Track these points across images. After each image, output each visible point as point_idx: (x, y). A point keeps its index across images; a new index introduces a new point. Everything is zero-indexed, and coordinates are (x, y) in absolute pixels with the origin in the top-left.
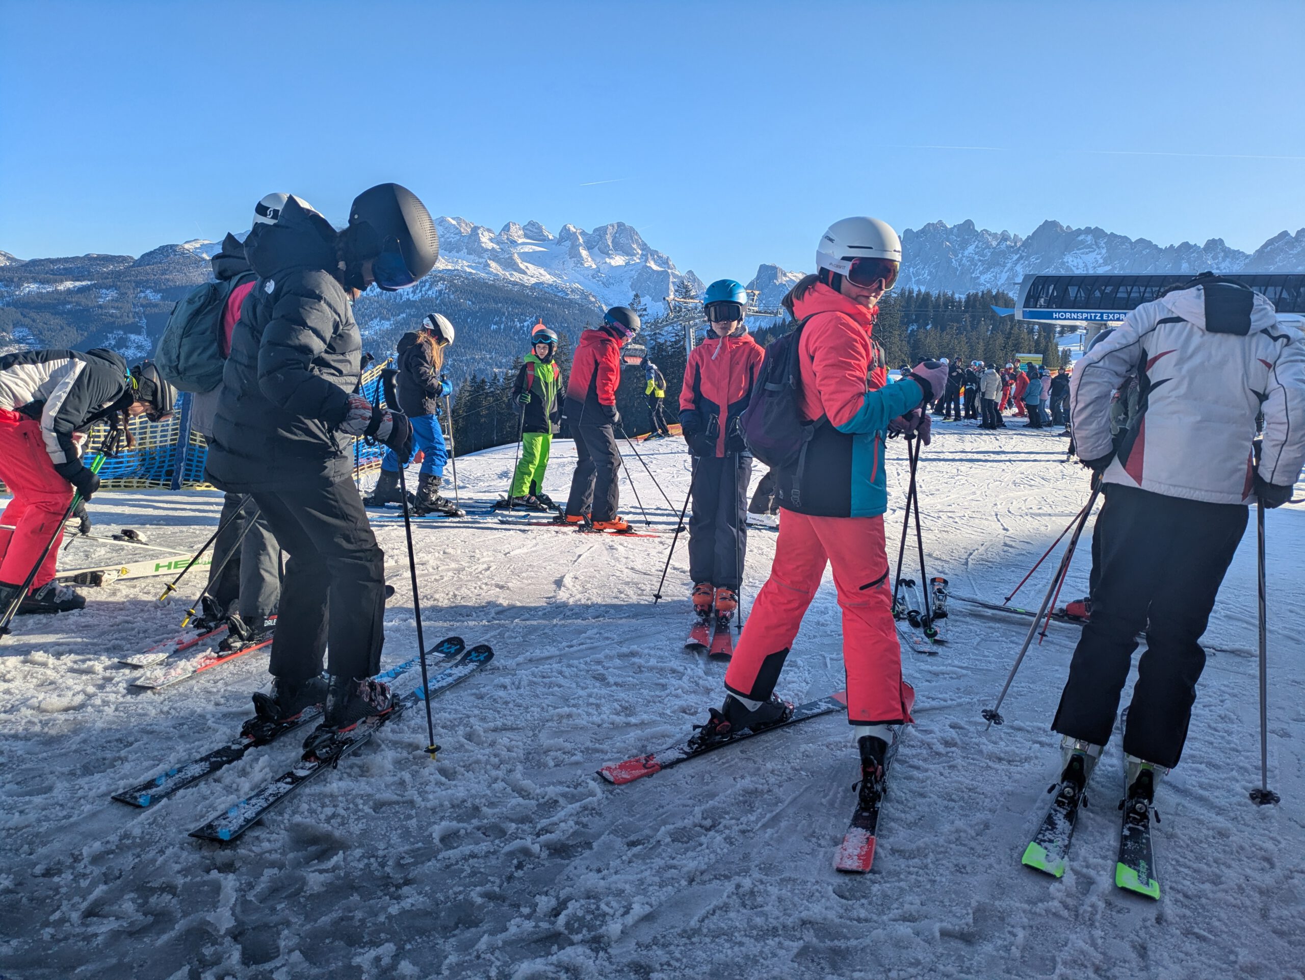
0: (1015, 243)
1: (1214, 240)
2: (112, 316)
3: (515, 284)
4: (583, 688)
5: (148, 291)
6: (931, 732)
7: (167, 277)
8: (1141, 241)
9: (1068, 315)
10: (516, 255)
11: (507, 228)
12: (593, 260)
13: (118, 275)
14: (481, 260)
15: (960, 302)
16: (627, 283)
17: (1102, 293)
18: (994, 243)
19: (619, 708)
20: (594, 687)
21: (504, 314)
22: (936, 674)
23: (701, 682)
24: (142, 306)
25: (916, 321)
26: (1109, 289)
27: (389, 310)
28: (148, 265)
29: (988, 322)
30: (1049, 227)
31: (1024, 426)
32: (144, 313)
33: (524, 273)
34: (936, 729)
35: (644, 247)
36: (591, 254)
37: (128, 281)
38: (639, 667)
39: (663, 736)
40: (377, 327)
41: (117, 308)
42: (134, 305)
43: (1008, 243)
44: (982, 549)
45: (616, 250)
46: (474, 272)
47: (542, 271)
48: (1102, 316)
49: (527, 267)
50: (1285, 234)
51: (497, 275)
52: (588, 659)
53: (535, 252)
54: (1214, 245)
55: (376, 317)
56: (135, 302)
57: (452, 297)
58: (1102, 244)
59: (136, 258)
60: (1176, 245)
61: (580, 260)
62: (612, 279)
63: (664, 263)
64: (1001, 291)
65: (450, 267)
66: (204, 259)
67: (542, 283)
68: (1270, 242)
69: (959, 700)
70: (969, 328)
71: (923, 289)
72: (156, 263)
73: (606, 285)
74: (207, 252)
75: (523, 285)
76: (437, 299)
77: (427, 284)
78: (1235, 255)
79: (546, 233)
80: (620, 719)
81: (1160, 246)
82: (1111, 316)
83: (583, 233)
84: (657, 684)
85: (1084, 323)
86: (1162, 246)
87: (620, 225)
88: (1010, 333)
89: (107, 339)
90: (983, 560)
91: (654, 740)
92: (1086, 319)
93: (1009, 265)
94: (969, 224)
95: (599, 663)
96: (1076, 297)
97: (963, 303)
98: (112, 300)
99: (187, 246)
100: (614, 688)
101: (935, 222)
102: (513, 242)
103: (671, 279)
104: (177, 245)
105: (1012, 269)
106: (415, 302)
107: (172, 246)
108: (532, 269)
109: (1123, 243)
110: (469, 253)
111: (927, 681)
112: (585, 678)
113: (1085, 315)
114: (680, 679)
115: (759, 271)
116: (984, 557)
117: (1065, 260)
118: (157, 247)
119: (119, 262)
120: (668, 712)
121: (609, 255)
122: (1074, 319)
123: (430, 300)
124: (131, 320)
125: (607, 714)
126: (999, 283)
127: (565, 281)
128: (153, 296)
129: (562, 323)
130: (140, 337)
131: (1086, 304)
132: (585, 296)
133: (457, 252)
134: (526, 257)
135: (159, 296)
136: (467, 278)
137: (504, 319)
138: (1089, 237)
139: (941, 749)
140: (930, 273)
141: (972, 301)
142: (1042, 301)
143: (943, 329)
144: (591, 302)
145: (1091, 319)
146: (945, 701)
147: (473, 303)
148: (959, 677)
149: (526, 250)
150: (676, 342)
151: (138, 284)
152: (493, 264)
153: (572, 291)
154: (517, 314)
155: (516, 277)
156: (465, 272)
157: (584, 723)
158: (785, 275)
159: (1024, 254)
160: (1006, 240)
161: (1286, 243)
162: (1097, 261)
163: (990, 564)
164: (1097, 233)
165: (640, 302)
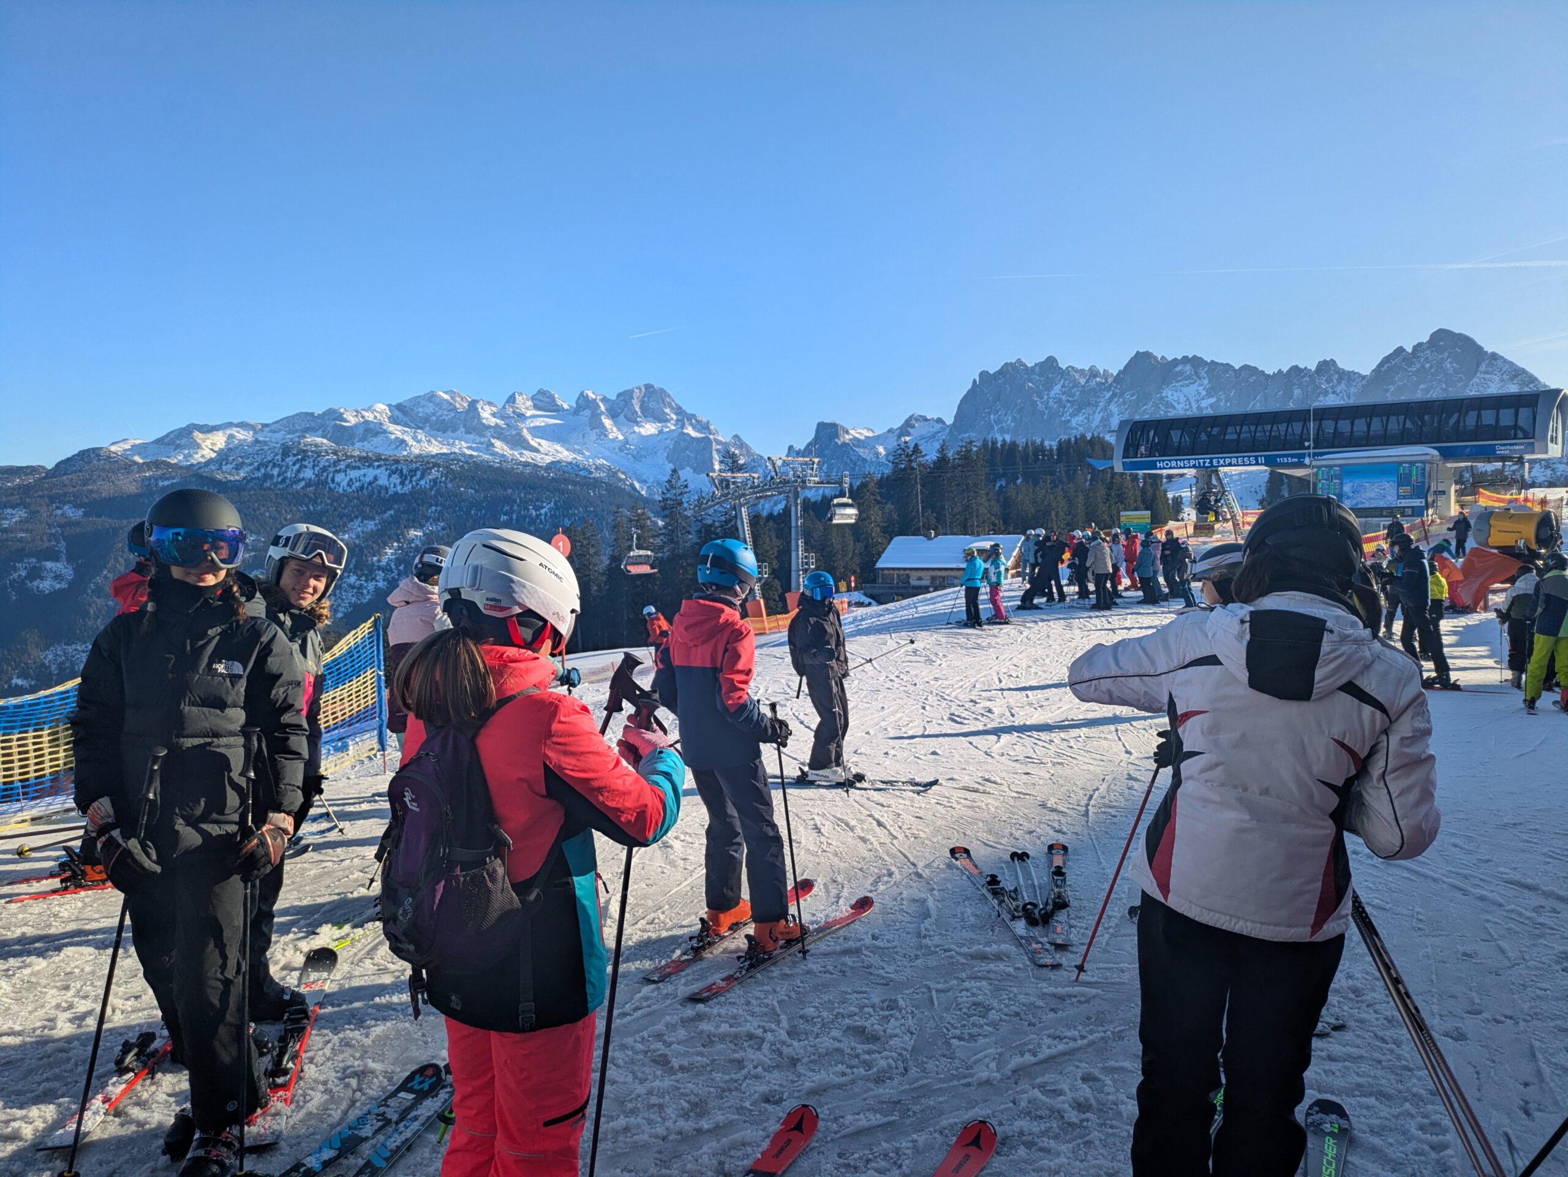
0: (1106, 379)
1: (1325, 361)
2: (21, 540)
3: (526, 464)
4: (642, 1081)
5: (66, 507)
6: (1061, 1093)
7: (90, 487)
8: (1246, 367)
9: (1174, 464)
10: (525, 431)
11: (512, 399)
12: (619, 429)
13: (25, 490)
14: (482, 440)
15: (1051, 450)
16: (662, 455)
17: (1209, 435)
18: (1083, 381)
19: (685, 1105)
20: (656, 1077)
21: (515, 501)
22: (1062, 998)
23: (786, 1050)
24: (59, 525)
25: (1004, 475)
26: (1215, 431)
27: (372, 507)
28: (65, 474)
29: (1086, 471)
30: (1141, 361)
31: (1139, 603)
32: (62, 534)
33: (536, 450)
34: (1066, 1087)
35: (679, 411)
36: (616, 424)
37: (41, 497)
38: (709, 1036)
39: (744, 1145)
40: (359, 529)
41: (27, 531)
42: (48, 525)
43: (1098, 379)
44: (1103, 788)
45: (645, 417)
46: (475, 454)
47: (558, 447)
48: (1211, 462)
49: (540, 444)
50: (1400, 350)
51: (503, 456)
52: (645, 1034)
53: (548, 426)
54: (1326, 367)
55: (356, 517)
56: (50, 522)
57: (450, 485)
58: (1203, 374)
59: (49, 467)
60: (1285, 370)
61: (603, 432)
62: (644, 450)
63: (704, 428)
64: (1096, 435)
65: (445, 451)
66: (136, 463)
67: (559, 462)
68: (1386, 360)
69: (1091, 1037)
70: (1065, 480)
71: (1008, 438)
72: (75, 472)
73: (637, 458)
74: (139, 454)
75: (536, 466)
76: (431, 489)
77: (419, 473)
78: (1349, 377)
79: (559, 402)
80: (688, 1125)
81: (1267, 372)
82: (1222, 462)
83: (604, 400)
84: (731, 1061)
85: (1193, 471)
86: (1270, 371)
87: (648, 387)
88: (1112, 483)
89: (15, 570)
90: (1105, 806)
91: (732, 1153)
92: (1194, 466)
93: (1102, 404)
94: (1051, 361)
95: (659, 1036)
96: (1180, 443)
97: (1055, 451)
98: (21, 521)
99: (113, 448)
100: (680, 1075)
101: (1014, 361)
102: (521, 416)
103: (715, 446)
104: (101, 449)
105: (1105, 409)
106: (405, 494)
107: (94, 450)
108: (545, 445)
109: (1226, 372)
110: (467, 432)
111: (1052, 1010)
112: (644, 1065)
113: (1192, 463)
114: (759, 1049)
115: (817, 430)
116: (1106, 801)
117: (1164, 394)
118: (76, 452)
119: (26, 474)
120: (747, 1104)
121: (637, 424)
122: (1181, 468)
123: (423, 491)
124: (47, 544)
125: (674, 1122)
126: (1093, 426)
127: (588, 458)
128: (72, 513)
129: (587, 506)
130: (58, 565)
131: (1192, 450)
132: (613, 474)
133: (453, 432)
134: (537, 432)
135: (80, 512)
136: (467, 462)
137: (515, 508)
138: (1188, 367)
139: (1073, 1116)
140: (1014, 419)
141: (1064, 448)
142: (1143, 449)
143: (1036, 484)
144: (621, 480)
145: (1200, 467)
146: (1075, 1040)
147: (476, 491)
148: (1087, 1001)
149: (538, 424)
150: (727, 522)
151: (52, 499)
152: (498, 444)
153: (597, 468)
154: (531, 500)
155: (527, 456)
156: (464, 455)
157: (645, 1137)
158: (847, 432)
159: (1117, 391)
160: (1095, 376)
161: (1403, 360)
162: (1199, 393)
163: (1112, 811)
164: (1196, 362)
165: (679, 478)
